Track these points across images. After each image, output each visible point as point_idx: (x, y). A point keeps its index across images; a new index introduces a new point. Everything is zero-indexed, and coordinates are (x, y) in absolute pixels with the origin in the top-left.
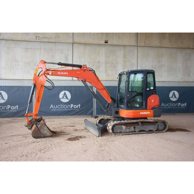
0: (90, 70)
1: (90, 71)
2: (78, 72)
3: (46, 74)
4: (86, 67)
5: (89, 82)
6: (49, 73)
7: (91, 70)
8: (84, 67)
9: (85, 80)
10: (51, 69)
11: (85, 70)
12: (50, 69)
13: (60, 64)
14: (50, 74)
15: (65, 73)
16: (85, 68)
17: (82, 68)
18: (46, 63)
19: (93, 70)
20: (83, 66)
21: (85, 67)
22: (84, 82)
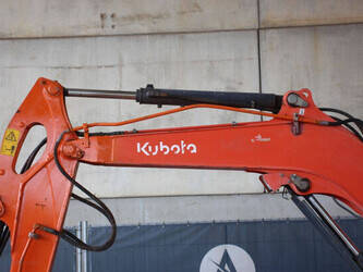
0: (337, 123)
1: (331, 124)
2: (259, 137)
3: (69, 158)
4: (309, 105)
5: (335, 197)
6: (82, 154)
7: (343, 118)
8: (293, 106)
9: (304, 185)
10: (92, 130)
11: (300, 123)
12: (89, 126)
13: (149, 96)
14: (92, 154)
15: (179, 148)
16: (302, 112)
17: (284, 109)
18: (66, 92)
19: (352, 119)
20: (292, 99)
21: (300, 102)
22: (301, 193)
